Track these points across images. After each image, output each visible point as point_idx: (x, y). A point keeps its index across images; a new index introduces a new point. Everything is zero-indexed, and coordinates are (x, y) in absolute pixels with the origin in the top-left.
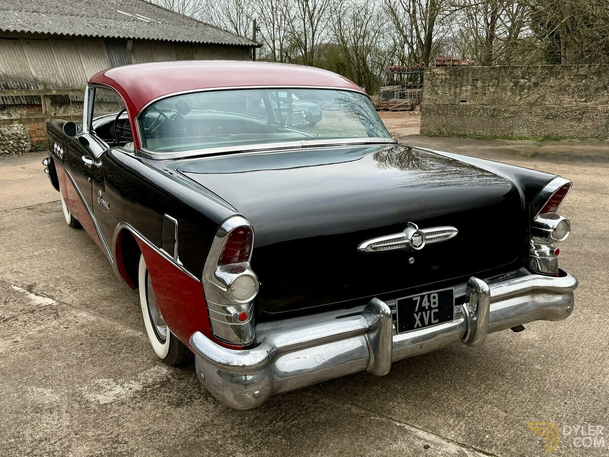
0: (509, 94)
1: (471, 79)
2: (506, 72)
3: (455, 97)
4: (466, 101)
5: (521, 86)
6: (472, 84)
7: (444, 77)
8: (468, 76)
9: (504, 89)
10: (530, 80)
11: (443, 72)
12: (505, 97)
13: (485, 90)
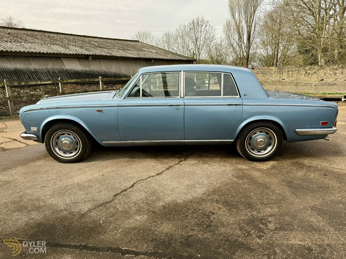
0: (303, 76)
9: (301, 74)
10: (312, 71)
12: (301, 78)
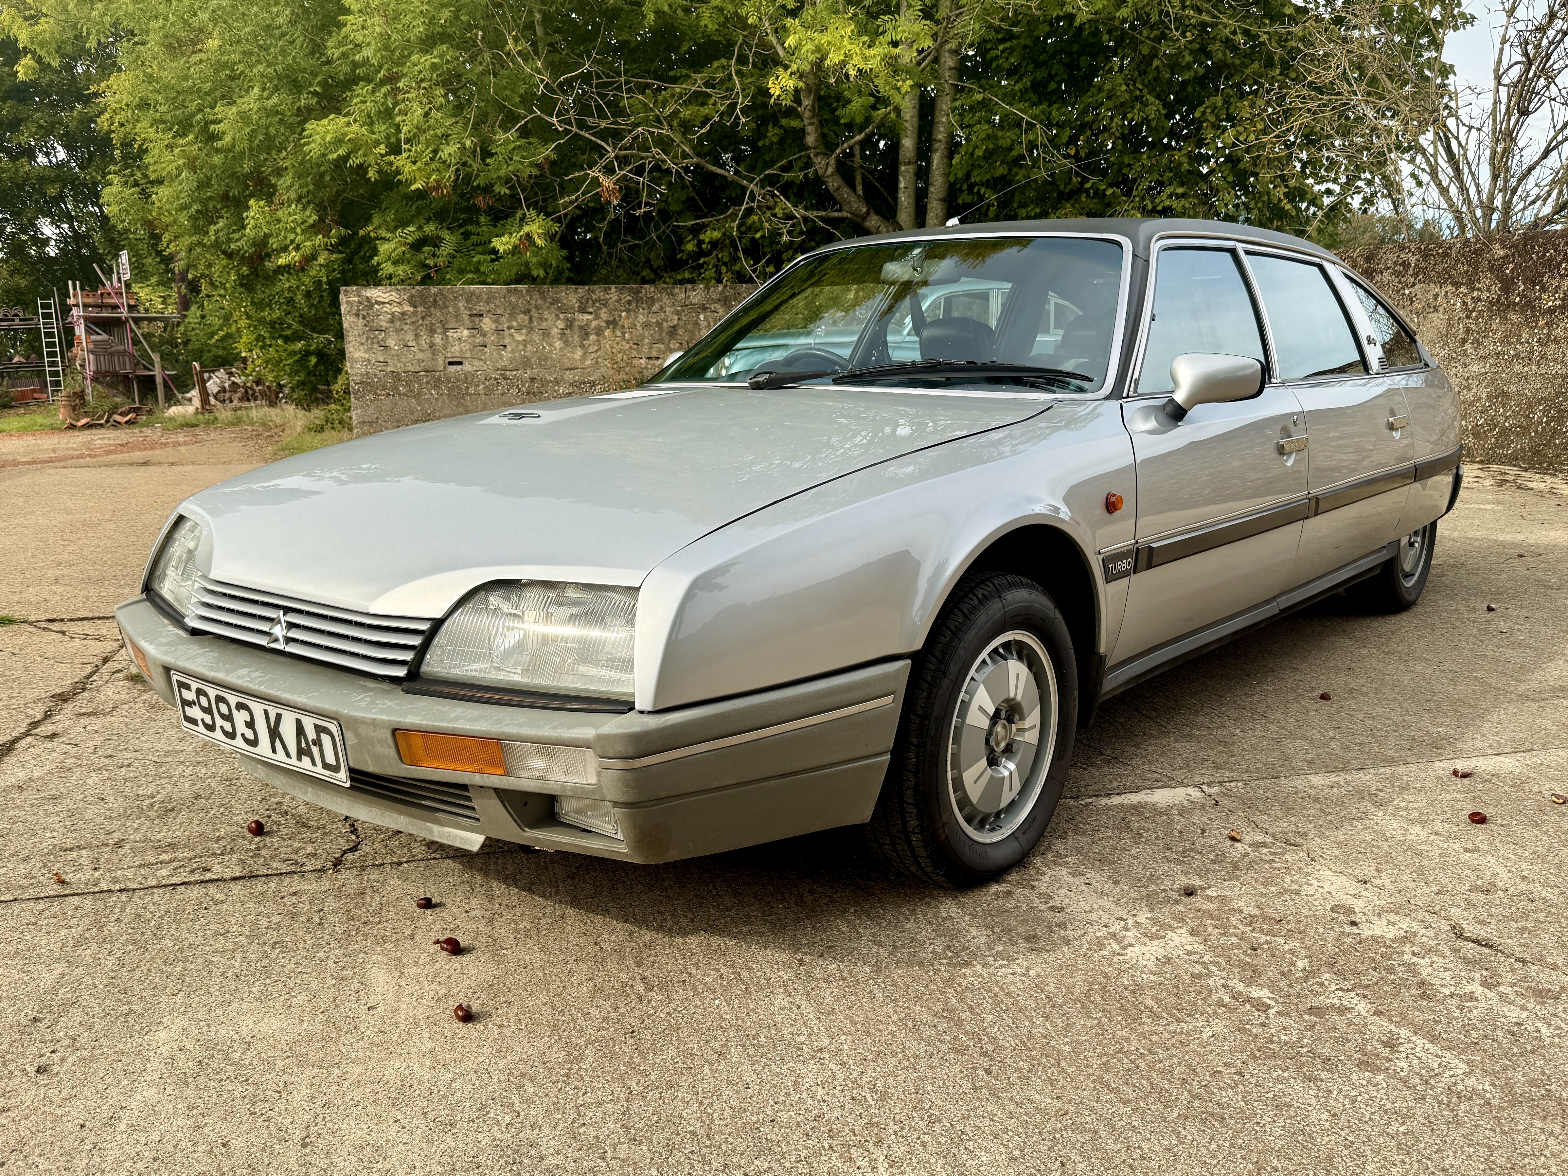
1: (465, 314)
2: (544, 299)
3: (434, 354)
4: (460, 363)
5: (581, 327)
6: (470, 325)
7: (397, 309)
8: (457, 309)
11: (394, 296)
13: (503, 338)
